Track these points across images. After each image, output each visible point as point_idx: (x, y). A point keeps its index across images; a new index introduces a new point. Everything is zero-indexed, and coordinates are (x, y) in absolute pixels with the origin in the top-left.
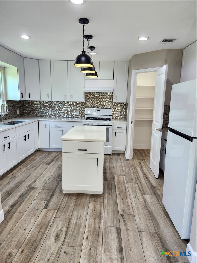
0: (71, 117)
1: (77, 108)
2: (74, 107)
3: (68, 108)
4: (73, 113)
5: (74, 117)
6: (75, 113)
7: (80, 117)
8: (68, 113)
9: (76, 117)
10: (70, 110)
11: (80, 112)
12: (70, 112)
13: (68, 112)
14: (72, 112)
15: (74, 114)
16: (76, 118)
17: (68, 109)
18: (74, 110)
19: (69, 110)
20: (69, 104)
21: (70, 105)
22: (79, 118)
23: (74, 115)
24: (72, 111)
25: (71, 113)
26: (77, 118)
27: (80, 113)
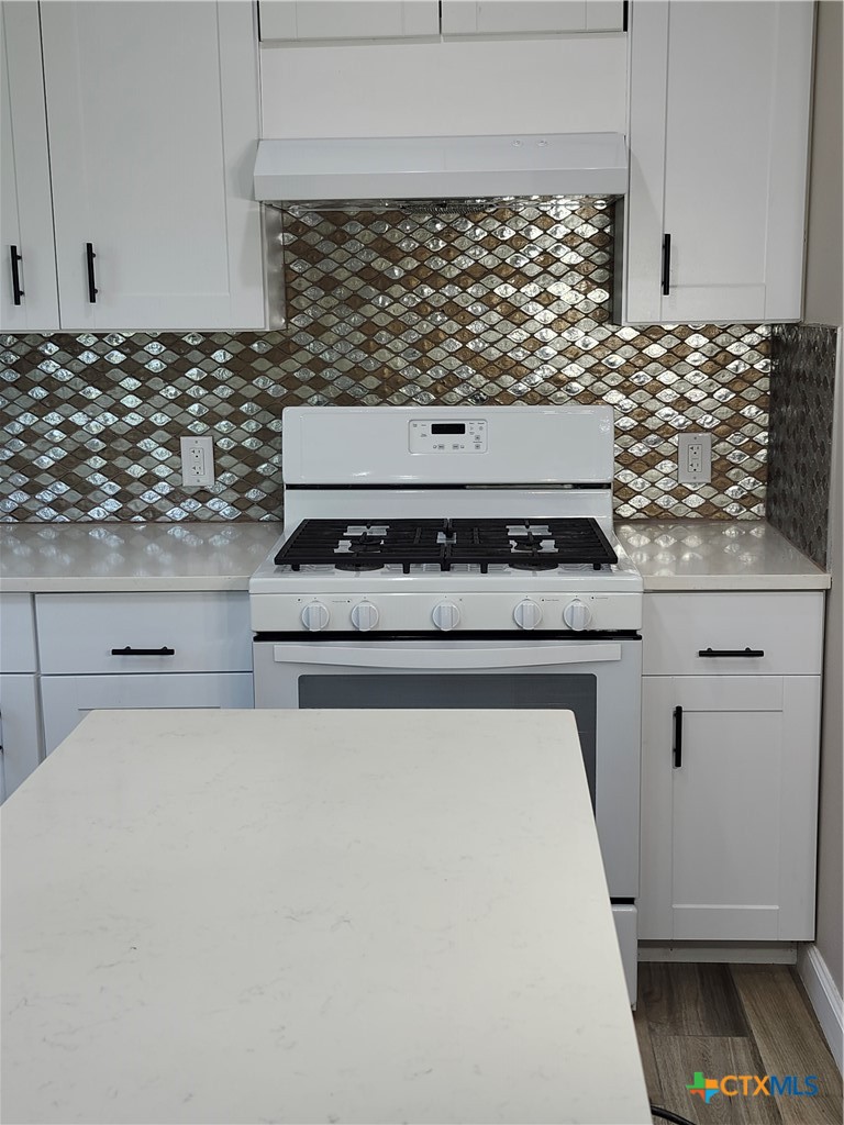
0: (122, 518)
1: (183, 401)
2: (144, 394)
3: (80, 403)
4: (137, 471)
5: (153, 515)
6: (162, 471)
7: (226, 511)
8: (79, 470)
9: (176, 513)
10: (107, 435)
11: (217, 453)
12: (99, 462)
13: (80, 454)
14: (120, 462)
15: (150, 480)
16: (177, 531)
17: (79, 419)
18: (146, 429)
19: (95, 428)
20: (89, 358)
21: (98, 374)
22: (215, 520)
23: (150, 497)
24: (123, 445)
25: (111, 472)
26: (191, 519)
27: (219, 470)
